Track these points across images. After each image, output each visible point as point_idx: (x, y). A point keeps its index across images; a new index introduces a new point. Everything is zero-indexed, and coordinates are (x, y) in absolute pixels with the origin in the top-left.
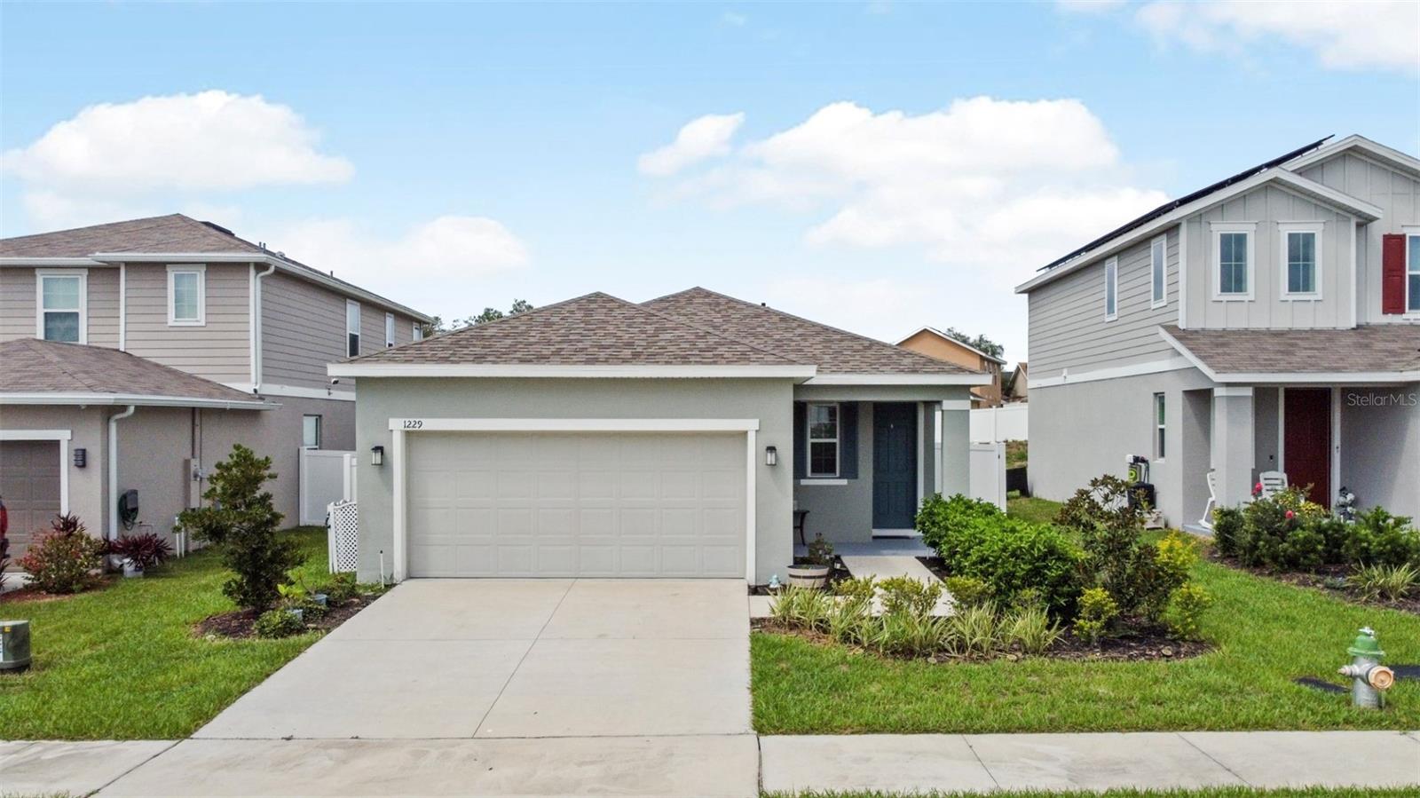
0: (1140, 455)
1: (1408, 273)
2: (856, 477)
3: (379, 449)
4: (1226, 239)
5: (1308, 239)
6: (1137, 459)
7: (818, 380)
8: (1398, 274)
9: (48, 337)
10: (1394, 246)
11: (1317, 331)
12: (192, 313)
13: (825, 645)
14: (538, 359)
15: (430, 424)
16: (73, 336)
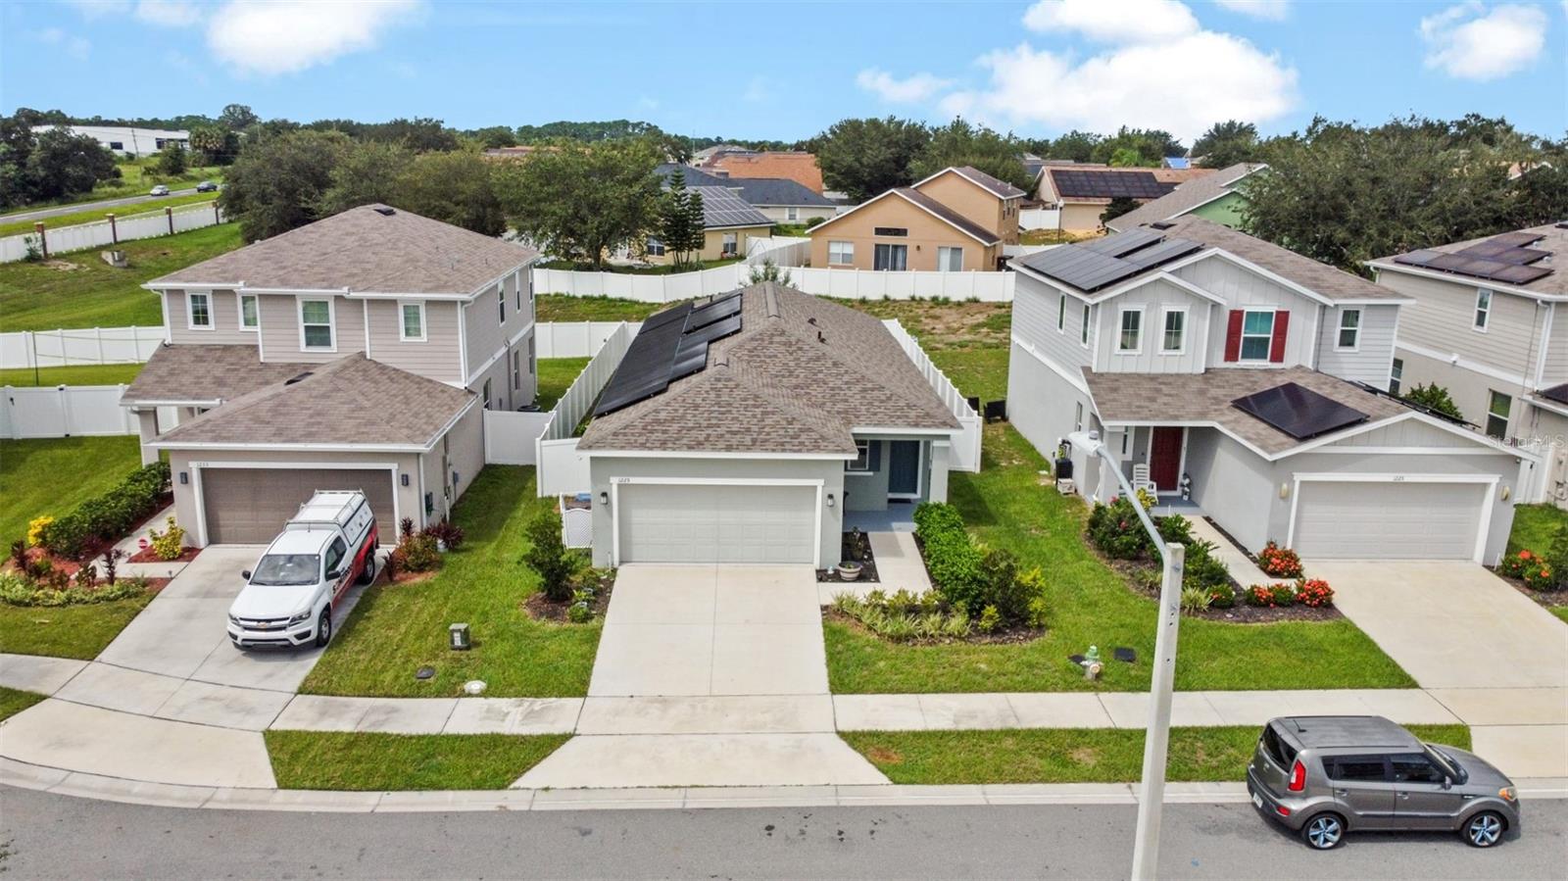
0: (1066, 439)
1: (1243, 335)
2: (879, 470)
3: (604, 494)
4: (1127, 314)
5: (1179, 315)
6: (1064, 442)
7: (857, 430)
8: (1237, 336)
9: (309, 343)
10: (1236, 317)
11: (1179, 375)
12: (418, 333)
13: (860, 631)
14: (698, 445)
15: (634, 480)
16: (326, 342)
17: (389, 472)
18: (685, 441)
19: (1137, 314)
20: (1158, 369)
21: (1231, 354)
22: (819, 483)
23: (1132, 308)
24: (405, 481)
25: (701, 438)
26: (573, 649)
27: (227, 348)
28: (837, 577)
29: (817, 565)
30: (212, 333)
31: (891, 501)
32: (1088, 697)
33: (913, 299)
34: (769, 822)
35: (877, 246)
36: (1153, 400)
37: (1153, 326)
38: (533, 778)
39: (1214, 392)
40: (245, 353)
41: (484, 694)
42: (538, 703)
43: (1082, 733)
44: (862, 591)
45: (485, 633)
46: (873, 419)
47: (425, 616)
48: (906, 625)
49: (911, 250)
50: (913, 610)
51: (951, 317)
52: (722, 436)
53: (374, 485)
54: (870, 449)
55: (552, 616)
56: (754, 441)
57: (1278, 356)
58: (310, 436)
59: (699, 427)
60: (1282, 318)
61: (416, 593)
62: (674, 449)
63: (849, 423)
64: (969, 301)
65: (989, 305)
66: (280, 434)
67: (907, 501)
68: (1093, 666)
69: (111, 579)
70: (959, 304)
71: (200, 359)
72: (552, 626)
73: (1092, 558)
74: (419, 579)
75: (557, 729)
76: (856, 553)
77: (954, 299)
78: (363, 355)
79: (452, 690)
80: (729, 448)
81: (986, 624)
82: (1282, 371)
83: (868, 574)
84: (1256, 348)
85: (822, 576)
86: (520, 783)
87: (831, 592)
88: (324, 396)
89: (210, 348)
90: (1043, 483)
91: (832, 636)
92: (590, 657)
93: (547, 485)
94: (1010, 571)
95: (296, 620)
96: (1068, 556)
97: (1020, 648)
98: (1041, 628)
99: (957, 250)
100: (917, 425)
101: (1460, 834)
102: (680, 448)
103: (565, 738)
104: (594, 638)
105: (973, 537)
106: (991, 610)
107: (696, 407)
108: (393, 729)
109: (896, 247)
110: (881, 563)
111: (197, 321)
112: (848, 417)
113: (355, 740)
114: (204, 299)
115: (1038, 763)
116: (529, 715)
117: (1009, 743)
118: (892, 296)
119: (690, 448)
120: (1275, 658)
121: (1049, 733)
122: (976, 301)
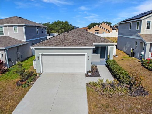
3: (38, 57)
6: (133, 49)
7: (94, 44)
15: (44, 54)
18: (55, 45)
19: (150, 22)
22: (86, 54)
24: (2, 55)
25: (59, 44)
31: (100, 60)
35: (95, 32)
46: (97, 42)
52: (64, 43)
56: (71, 44)
59: (59, 42)
62: (52, 46)
67: (104, 60)
80: (65, 46)
85: (87, 75)
99: (105, 32)
100: (107, 43)
102: (54, 46)
107: (59, 38)
112: (92, 42)
119: (56, 46)
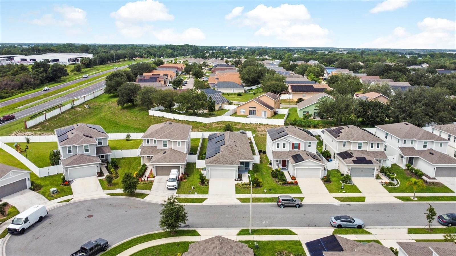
0: (271, 159)
2: (243, 165)
3: (208, 170)
5: (285, 144)
7: (240, 160)
8: (293, 146)
9: (164, 146)
10: (293, 144)
11: (285, 152)
12: (180, 145)
13: (239, 187)
14: (220, 164)
15: (212, 168)
16: (166, 146)
17: (179, 167)
19: (279, 144)
20: (282, 151)
21: (293, 149)
22: (235, 168)
23: (278, 143)
24: (182, 168)
26: (206, 189)
27: (152, 147)
28: (237, 180)
29: (235, 179)
30: (149, 145)
31: (246, 169)
32: (264, 194)
33: (256, 123)
34: (229, 206)
35: (250, 110)
36: (281, 155)
37: (281, 146)
38: (205, 202)
39: (289, 154)
40: (154, 148)
41: (197, 194)
42: (203, 195)
43: (262, 198)
44: (240, 182)
45: (195, 187)
46: (242, 159)
47: (187, 185)
48: (245, 186)
49: (256, 111)
50: (246, 184)
51: (262, 127)
52: (223, 162)
53: (178, 168)
54: (241, 163)
55: (203, 185)
57: (299, 149)
58: (170, 162)
59: (220, 161)
60: (299, 144)
61: (185, 182)
62: (217, 164)
63: (239, 160)
64: (266, 124)
65: (270, 125)
66: (166, 162)
67: (248, 169)
68: (265, 191)
69: (148, 181)
70: (264, 125)
71: (148, 149)
72: (203, 186)
73: (271, 177)
74: (185, 180)
75: (206, 198)
76: (240, 177)
77: (264, 124)
78: (172, 148)
79: (193, 193)
80: (224, 164)
81: (254, 186)
82: (300, 151)
83: (241, 180)
84: (296, 148)
85: (235, 180)
86: (203, 202)
87: (236, 182)
88: (170, 156)
89: (149, 147)
90: (268, 166)
91: (236, 188)
92: (208, 190)
93: (198, 166)
94: (258, 180)
95: (175, 186)
96: (268, 177)
97: (258, 189)
98: (261, 187)
99: (265, 112)
100: (248, 160)
101: (295, 206)
103: (207, 198)
104: (208, 188)
105: (255, 175)
106: (255, 184)
107: (219, 158)
108: (189, 197)
109: (253, 111)
110: (243, 178)
111: (147, 143)
112: (239, 159)
113: (185, 198)
114: (149, 140)
115: (257, 201)
116: (202, 196)
117: (254, 199)
118: (252, 123)
119: (219, 164)
120: (288, 190)
121: (259, 198)
122: (268, 124)
